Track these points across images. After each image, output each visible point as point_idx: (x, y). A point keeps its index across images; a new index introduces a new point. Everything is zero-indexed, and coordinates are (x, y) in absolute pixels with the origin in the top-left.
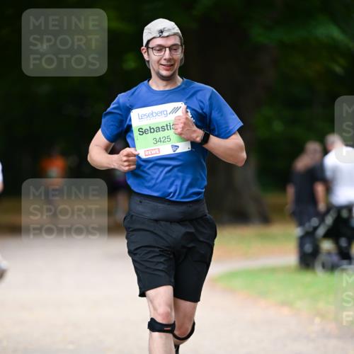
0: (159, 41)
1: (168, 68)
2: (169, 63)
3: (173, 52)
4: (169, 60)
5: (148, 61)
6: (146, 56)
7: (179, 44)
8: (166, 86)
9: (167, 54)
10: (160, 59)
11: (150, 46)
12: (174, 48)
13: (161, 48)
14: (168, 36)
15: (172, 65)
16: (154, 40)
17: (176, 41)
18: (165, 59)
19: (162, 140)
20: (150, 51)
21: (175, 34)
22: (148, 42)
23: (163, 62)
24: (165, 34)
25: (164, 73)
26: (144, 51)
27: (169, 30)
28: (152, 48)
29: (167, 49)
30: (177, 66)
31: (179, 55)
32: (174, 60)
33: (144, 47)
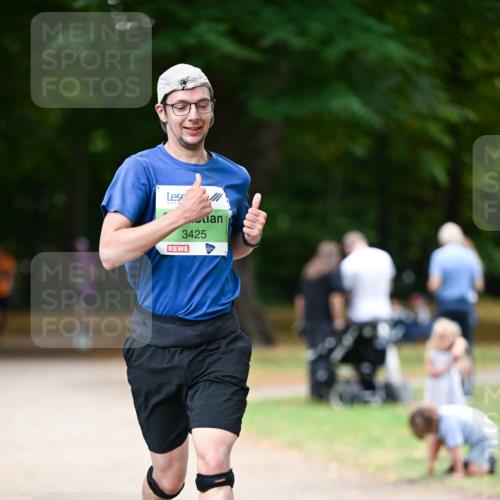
0: (181, 96)
1: (194, 132)
2: (196, 126)
3: (201, 110)
4: (195, 122)
5: (165, 124)
6: (162, 117)
7: (209, 98)
8: (192, 157)
9: (193, 113)
10: (183, 121)
11: (169, 101)
12: (202, 104)
13: (185, 105)
14: (193, 88)
15: (200, 128)
16: (174, 94)
17: (205, 94)
18: (190, 121)
19: (194, 234)
20: (169, 109)
21: (203, 85)
22: (166, 96)
23: (188, 124)
24: (189, 85)
25: (190, 139)
26: (159, 109)
27: (195, 79)
28: (172, 106)
29: (193, 106)
30: (206, 129)
31: (208, 114)
32: (204, 122)
33: (159, 104)
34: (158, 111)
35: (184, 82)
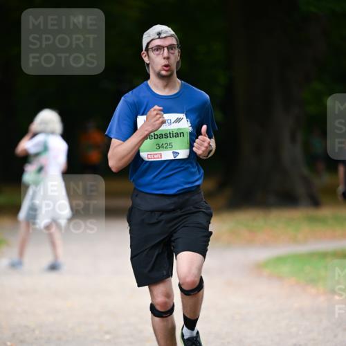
0: (157, 42)
1: (167, 68)
4: (168, 58)
5: (148, 65)
6: (146, 60)
8: (166, 86)
9: (165, 53)
11: (150, 47)
12: (172, 47)
13: (159, 48)
14: (165, 37)
16: (153, 42)
17: (174, 41)
18: (164, 58)
19: (164, 146)
20: (152, 54)
21: (172, 36)
22: (148, 44)
24: (163, 35)
25: (164, 73)
26: (145, 55)
27: (166, 32)
28: (152, 48)
29: (166, 49)
31: (176, 56)
33: (144, 51)
34: (143, 56)
35: (159, 34)
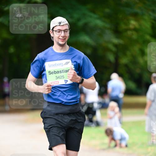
1: (63, 40)
2: (63, 38)
3: (65, 33)
5: (53, 37)
6: (52, 35)
7: (68, 29)
8: (62, 49)
9: (63, 34)
10: (59, 36)
11: (54, 29)
12: (66, 31)
13: (60, 31)
14: (63, 25)
15: (65, 39)
16: (56, 27)
17: (67, 27)
18: (62, 36)
19: (60, 77)
20: (54, 32)
21: (66, 24)
23: (61, 38)
24: (62, 24)
25: (61, 43)
26: (51, 32)
27: (64, 22)
28: (56, 31)
29: (63, 31)
30: (67, 39)
31: (68, 34)
32: (66, 37)
33: (51, 30)
